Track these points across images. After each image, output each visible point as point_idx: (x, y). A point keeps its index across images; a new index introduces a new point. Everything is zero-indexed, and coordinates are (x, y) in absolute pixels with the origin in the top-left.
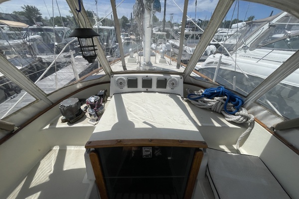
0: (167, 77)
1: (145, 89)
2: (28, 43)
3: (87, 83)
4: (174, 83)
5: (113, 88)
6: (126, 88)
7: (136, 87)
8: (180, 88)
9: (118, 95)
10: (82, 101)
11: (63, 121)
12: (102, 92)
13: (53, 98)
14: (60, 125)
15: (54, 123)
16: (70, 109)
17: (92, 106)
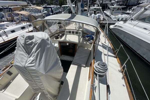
0: (78, 31)
1: (73, 34)
2: (43, 15)
3: (60, 31)
4: (80, 33)
5: (65, 33)
6: (68, 33)
7: (71, 33)
8: (81, 34)
9: (66, 35)
10: (59, 35)
11: (55, 39)
12: (63, 34)
13: (53, 34)
14: (54, 39)
15: (53, 39)
16: (56, 36)
17: (60, 36)
